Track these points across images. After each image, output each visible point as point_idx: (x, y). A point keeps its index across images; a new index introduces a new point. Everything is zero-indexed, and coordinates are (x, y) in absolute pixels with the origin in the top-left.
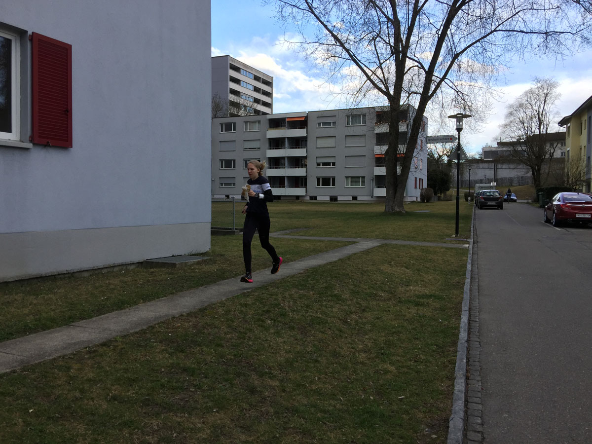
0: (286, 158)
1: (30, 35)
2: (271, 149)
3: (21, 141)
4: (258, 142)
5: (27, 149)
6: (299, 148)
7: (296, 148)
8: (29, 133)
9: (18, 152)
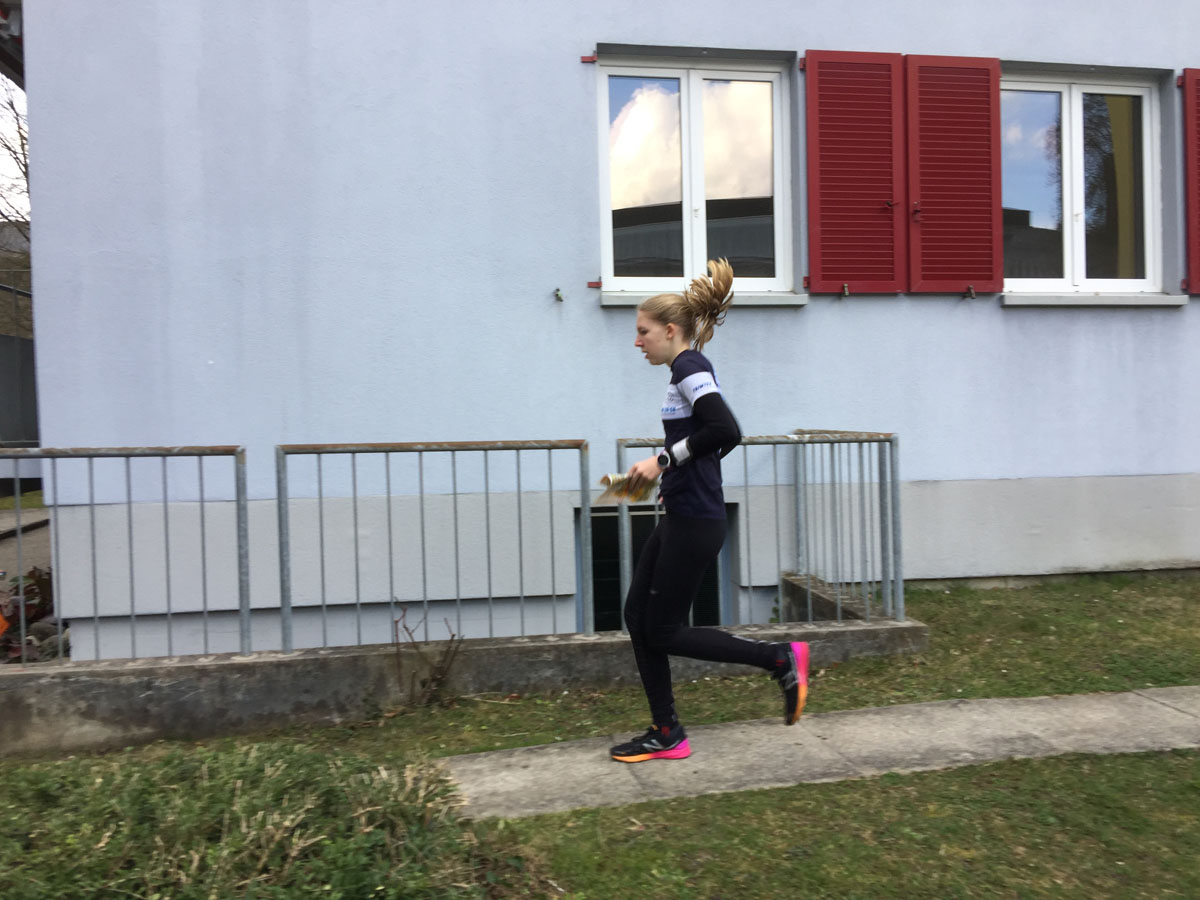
1: (1179, 77)
3: (1165, 292)
5: (1176, 307)
8: (1181, 275)
9: (1158, 316)
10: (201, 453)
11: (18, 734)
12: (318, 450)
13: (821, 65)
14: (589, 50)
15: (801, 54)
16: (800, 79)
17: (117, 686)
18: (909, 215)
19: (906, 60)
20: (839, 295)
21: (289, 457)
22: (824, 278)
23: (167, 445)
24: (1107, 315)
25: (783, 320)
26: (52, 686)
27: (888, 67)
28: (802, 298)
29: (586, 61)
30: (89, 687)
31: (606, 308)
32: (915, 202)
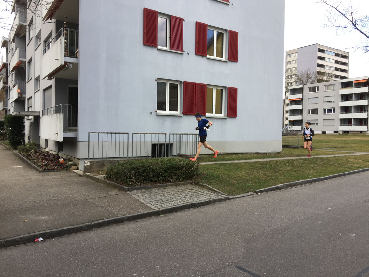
0: (353, 107)
2: (342, 101)
3: (224, 116)
4: (334, 97)
5: (226, 118)
6: (362, 100)
7: (360, 100)
8: (226, 114)
9: (224, 119)
10: (124, 133)
11: (103, 168)
12: (137, 134)
13: (185, 83)
14: (156, 79)
15: (183, 81)
16: (183, 85)
17: (115, 162)
18: (195, 105)
19: (196, 83)
20: (187, 115)
21: (134, 134)
22: (185, 112)
23: (121, 132)
24: (218, 119)
25: (179, 118)
26: (108, 162)
27: (194, 84)
28: (182, 115)
29: (156, 80)
30: (112, 162)
31: (157, 115)
32: (196, 102)
